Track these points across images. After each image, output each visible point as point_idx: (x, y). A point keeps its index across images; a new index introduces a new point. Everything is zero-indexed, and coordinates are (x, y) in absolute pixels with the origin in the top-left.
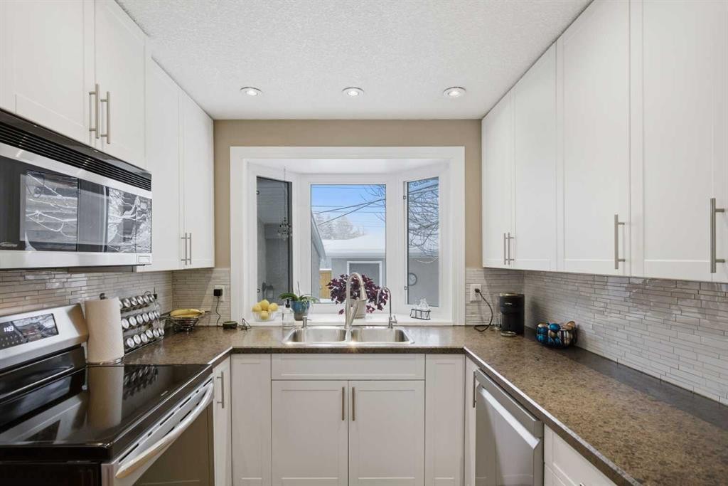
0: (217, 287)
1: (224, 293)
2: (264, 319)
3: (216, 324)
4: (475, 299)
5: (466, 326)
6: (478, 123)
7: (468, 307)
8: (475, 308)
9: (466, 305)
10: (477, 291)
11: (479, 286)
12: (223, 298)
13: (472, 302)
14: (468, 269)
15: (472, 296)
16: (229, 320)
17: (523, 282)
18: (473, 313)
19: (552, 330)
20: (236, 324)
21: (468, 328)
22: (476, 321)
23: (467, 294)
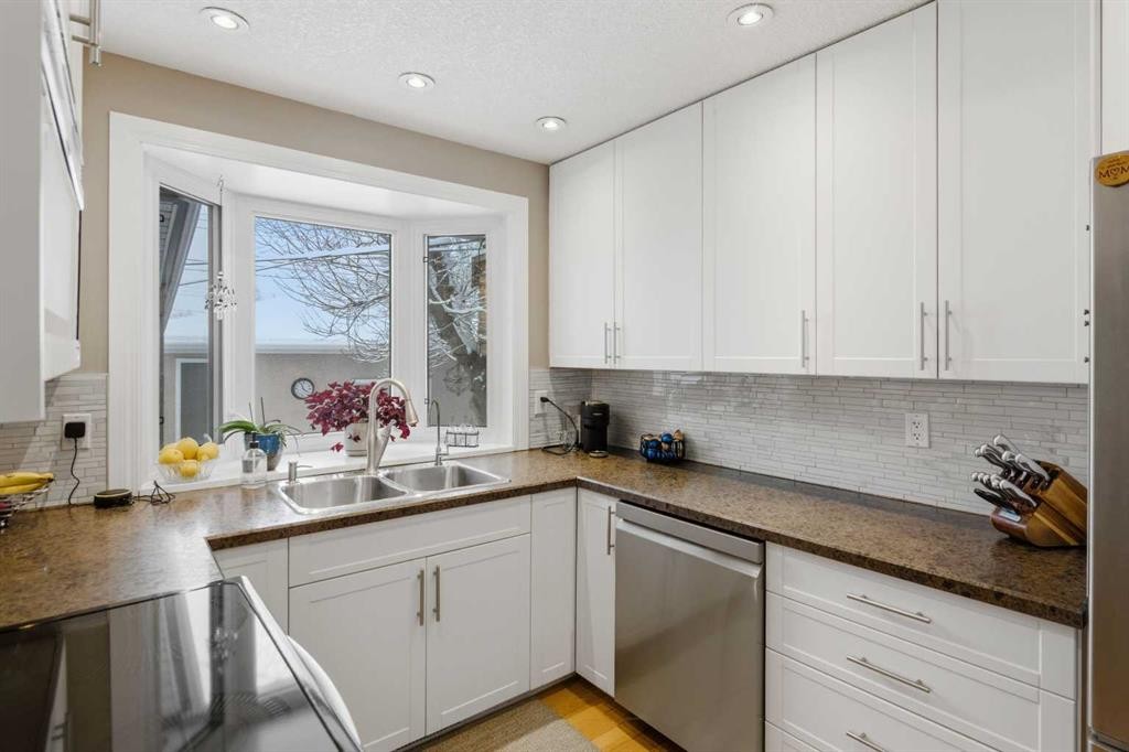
0: (71, 417)
1: (89, 430)
2: (190, 475)
3: (65, 502)
4: (541, 412)
5: (531, 450)
6: (545, 169)
7: (533, 423)
8: (540, 424)
9: (531, 420)
10: (544, 400)
11: (544, 393)
12: (87, 440)
13: (537, 416)
14: (532, 370)
15: (538, 409)
16: (104, 489)
17: (590, 386)
18: (538, 432)
19: (666, 442)
20: (130, 494)
21: (534, 452)
22: (540, 442)
23: (531, 405)
